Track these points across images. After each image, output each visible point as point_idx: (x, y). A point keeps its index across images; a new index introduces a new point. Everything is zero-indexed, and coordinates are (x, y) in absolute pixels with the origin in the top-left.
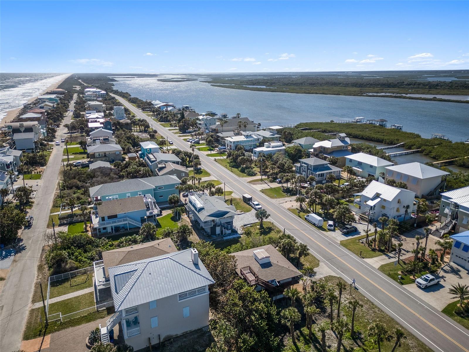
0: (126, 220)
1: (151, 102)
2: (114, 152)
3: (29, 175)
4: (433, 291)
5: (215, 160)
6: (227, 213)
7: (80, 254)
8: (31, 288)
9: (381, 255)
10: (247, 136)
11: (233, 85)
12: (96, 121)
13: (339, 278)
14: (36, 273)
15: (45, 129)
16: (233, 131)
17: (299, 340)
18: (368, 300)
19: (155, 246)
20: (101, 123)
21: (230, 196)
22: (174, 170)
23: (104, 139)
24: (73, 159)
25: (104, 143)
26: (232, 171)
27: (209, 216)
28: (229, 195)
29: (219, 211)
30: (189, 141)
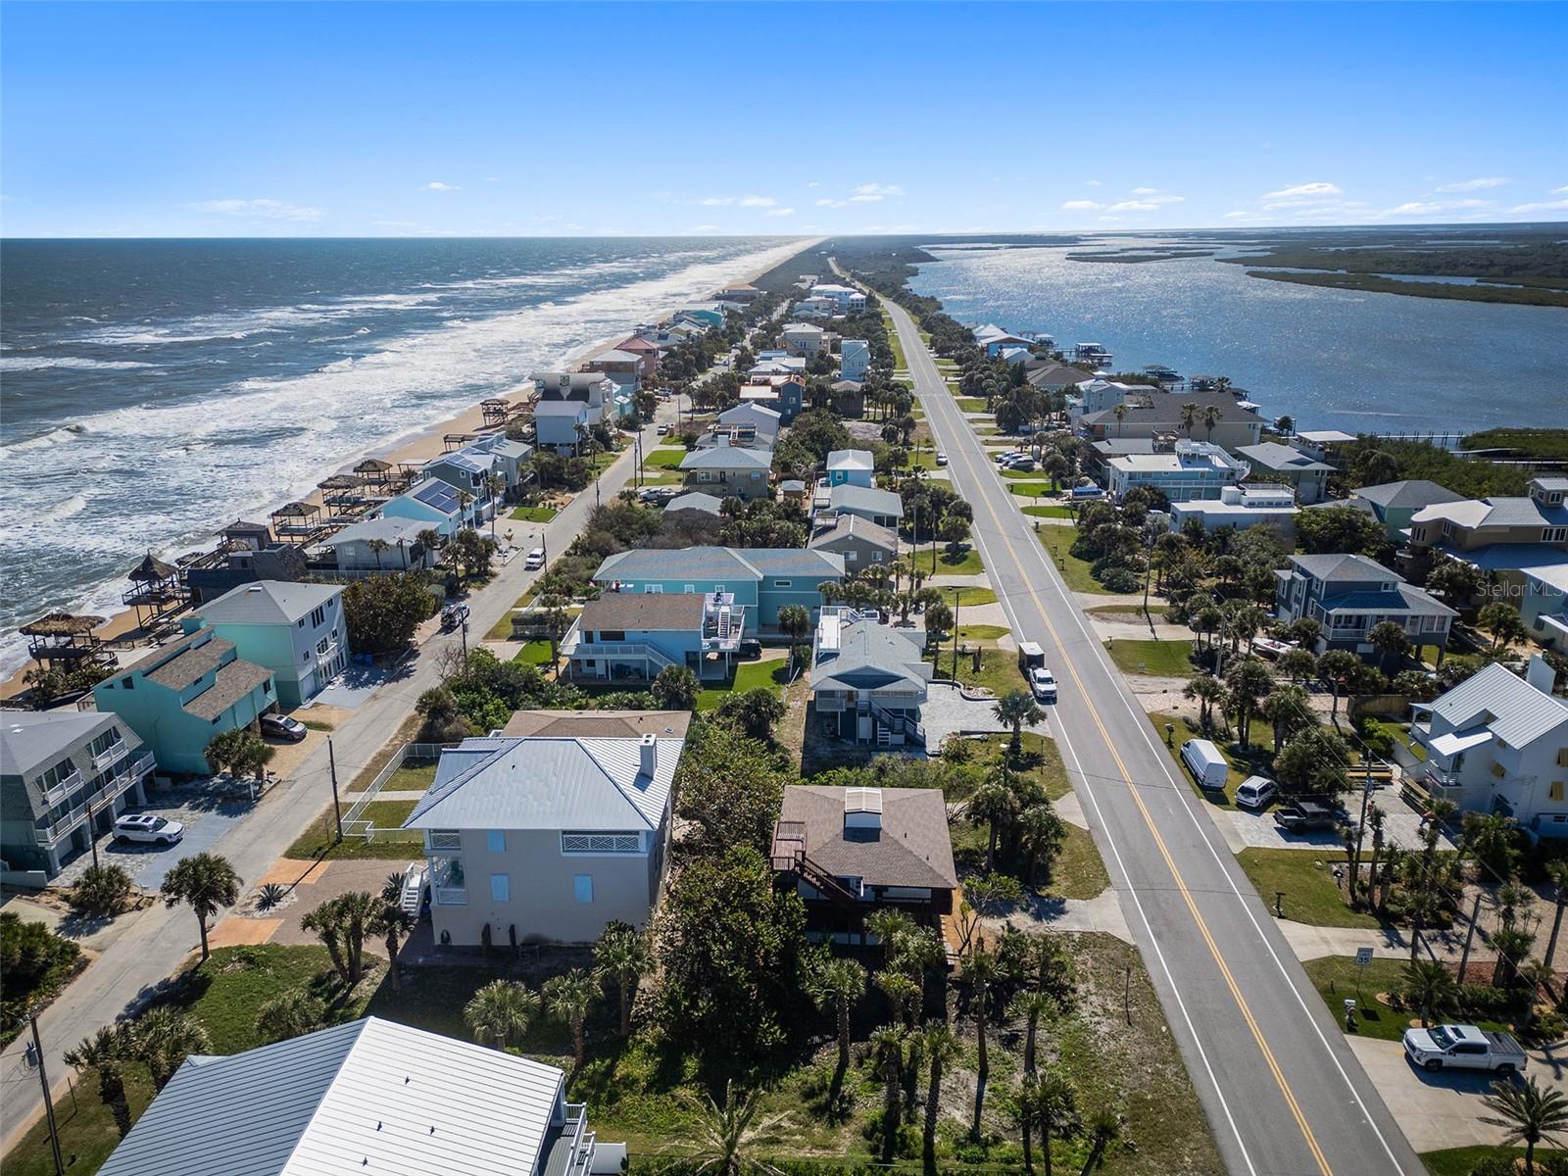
0: (643, 651)
1: (970, 330)
2: (748, 472)
3: (529, 510)
4: (1458, 1089)
5: (1037, 529)
6: (895, 679)
7: (497, 709)
8: (365, 759)
9: (1370, 927)
10: (1188, 459)
11: (1339, 271)
12: (766, 383)
13: (1130, 946)
14: (395, 731)
15: (629, 395)
16: (1155, 438)
17: (860, 1062)
18: (1170, 1037)
19: (627, 721)
20: (775, 389)
21: (991, 641)
22: (851, 538)
23: (741, 435)
24: (654, 481)
25: (736, 444)
26: (1062, 570)
27: (835, 677)
28: (993, 638)
29: (868, 668)
30: (1000, 461)
